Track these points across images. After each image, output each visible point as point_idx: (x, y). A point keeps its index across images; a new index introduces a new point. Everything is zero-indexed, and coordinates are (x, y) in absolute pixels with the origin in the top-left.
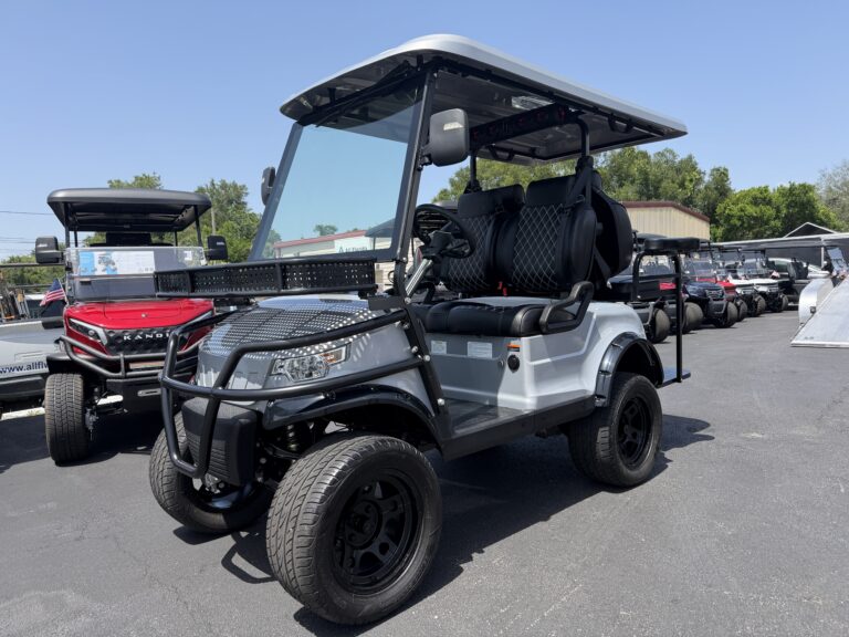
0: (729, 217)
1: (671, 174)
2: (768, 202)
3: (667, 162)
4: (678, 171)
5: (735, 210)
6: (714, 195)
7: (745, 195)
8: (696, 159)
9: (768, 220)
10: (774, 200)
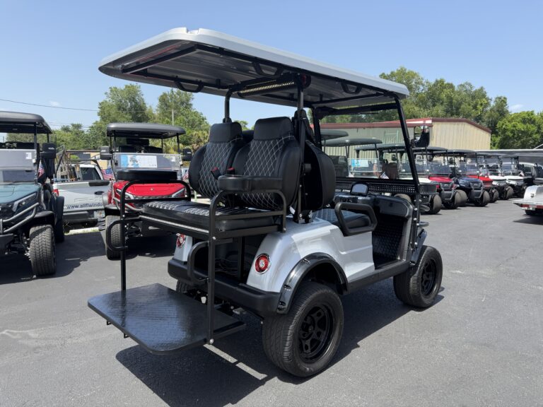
0: (505, 130)
1: (468, 99)
2: (532, 121)
3: (466, 91)
4: (473, 97)
5: (510, 126)
6: (496, 115)
7: (517, 116)
8: (486, 90)
9: (532, 134)
10: (537, 120)
